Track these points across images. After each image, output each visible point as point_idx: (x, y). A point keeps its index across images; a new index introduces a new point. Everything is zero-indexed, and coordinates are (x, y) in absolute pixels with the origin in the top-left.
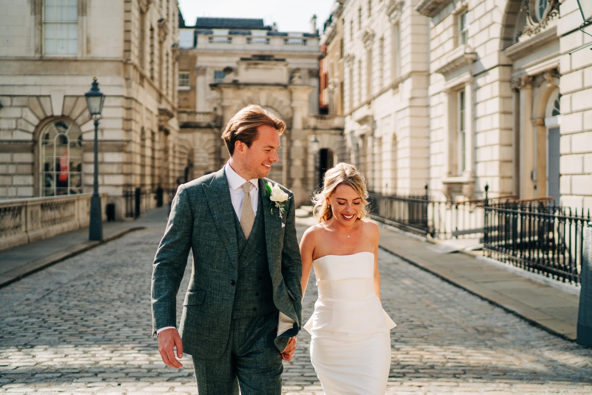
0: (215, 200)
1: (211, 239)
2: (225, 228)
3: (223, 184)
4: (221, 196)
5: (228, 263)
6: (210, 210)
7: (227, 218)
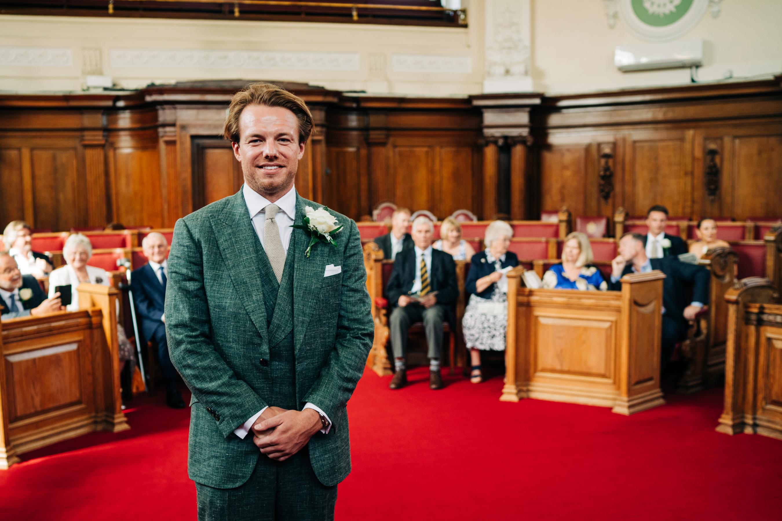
0: (228, 238)
1: (222, 296)
2: (243, 279)
3: (241, 213)
4: (238, 231)
5: (250, 332)
6: (220, 253)
7: (247, 264)
